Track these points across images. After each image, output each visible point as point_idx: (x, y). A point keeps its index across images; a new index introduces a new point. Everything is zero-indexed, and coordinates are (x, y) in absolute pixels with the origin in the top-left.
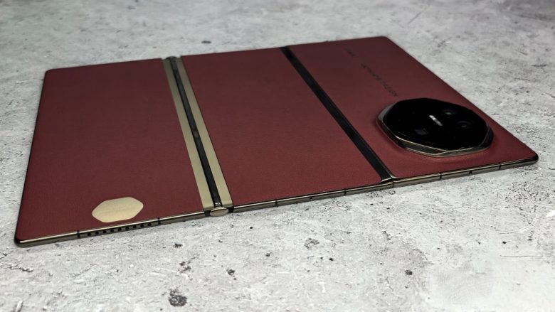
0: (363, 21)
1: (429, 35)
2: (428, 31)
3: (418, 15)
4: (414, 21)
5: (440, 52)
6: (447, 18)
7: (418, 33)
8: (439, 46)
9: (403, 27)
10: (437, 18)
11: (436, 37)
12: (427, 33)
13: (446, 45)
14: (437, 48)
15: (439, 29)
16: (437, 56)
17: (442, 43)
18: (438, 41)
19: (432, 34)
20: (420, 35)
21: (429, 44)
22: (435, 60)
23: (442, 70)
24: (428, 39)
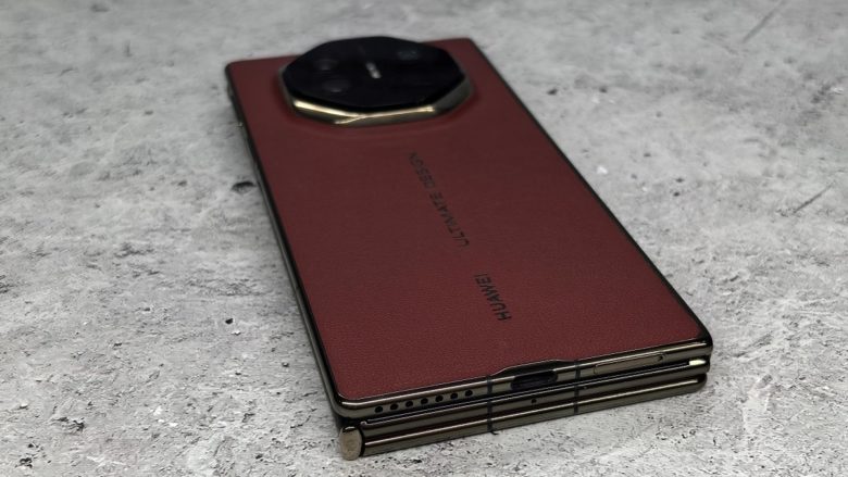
0: (638, 35)
1: (793, 72)
2: (790, 61)
3: (765, 20)
4: (758, 35)
5: (819, 116)
6: (834, 27)
7: (767, 65)
8: (816, 100)
9: (732, 51)
10: (810, 27)
11: (809, 77)
12: (787, 67)
13: (831, 98)
14: (811, 106)
15: (815, 57)
16: (810, 126)
17: (822, 93)
18: (813, 85)
19: (800, 70)
20: (771, 71)
21: (794, 94)
22: (806, 137)
23: (825, 165)
24: (791, 82)
